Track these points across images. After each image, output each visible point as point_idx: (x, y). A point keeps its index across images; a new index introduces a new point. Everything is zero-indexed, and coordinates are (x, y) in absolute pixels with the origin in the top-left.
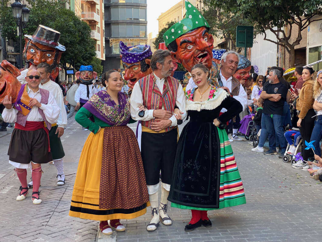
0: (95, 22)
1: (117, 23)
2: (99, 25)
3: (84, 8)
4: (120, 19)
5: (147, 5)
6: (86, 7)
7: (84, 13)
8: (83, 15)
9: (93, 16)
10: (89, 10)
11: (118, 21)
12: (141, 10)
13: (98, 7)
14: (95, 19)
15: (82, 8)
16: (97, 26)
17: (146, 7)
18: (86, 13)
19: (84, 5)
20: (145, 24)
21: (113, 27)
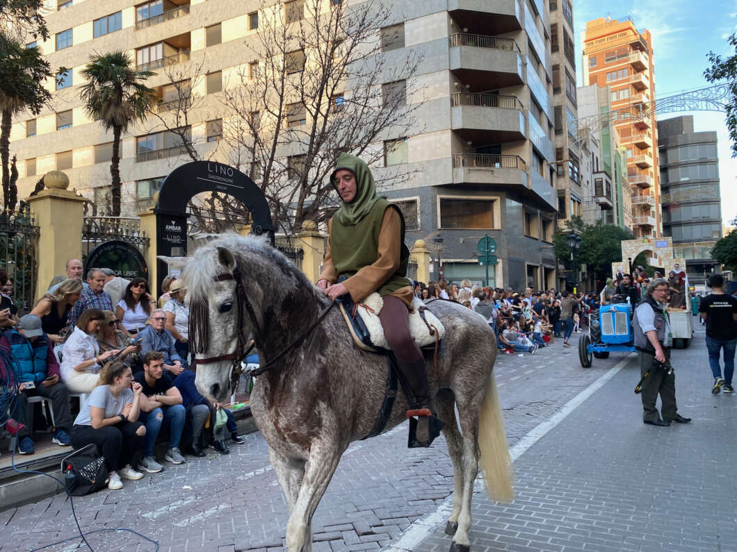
0: (651, 226)
1: (679, 224)
2: (655, 229)
3: (636, 213)
4: (684, 219)
5: (720, 199)
6: (638, 212)
7: (636, 217)
8: (634, 221)
9: (647, 220)
10: (642, 213)
11: (680, 221)
12: (712, 207)
13: (653, 209)
14: (649, 223)
15: (634, 214)
16: (652, 230)
17: (719, 201)
18: (638, 217)
19: (636, 209)
20: (719, 222)
21: (674, 230)
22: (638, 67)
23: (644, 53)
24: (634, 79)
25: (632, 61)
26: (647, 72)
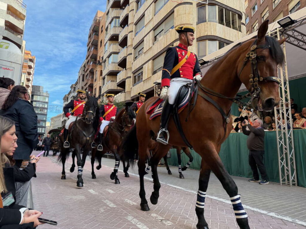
12: (44, 116)
17: (47, 115)
22: (30, 67)
23: (33, 63)
24: (28, 70)
25: (29, 65)
26: (32, 69)
